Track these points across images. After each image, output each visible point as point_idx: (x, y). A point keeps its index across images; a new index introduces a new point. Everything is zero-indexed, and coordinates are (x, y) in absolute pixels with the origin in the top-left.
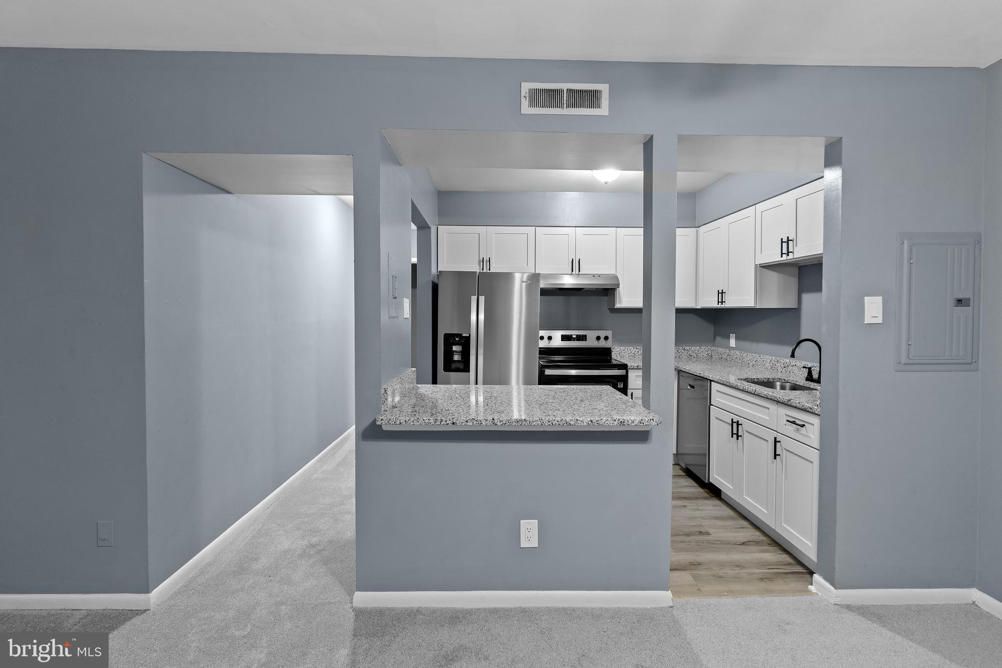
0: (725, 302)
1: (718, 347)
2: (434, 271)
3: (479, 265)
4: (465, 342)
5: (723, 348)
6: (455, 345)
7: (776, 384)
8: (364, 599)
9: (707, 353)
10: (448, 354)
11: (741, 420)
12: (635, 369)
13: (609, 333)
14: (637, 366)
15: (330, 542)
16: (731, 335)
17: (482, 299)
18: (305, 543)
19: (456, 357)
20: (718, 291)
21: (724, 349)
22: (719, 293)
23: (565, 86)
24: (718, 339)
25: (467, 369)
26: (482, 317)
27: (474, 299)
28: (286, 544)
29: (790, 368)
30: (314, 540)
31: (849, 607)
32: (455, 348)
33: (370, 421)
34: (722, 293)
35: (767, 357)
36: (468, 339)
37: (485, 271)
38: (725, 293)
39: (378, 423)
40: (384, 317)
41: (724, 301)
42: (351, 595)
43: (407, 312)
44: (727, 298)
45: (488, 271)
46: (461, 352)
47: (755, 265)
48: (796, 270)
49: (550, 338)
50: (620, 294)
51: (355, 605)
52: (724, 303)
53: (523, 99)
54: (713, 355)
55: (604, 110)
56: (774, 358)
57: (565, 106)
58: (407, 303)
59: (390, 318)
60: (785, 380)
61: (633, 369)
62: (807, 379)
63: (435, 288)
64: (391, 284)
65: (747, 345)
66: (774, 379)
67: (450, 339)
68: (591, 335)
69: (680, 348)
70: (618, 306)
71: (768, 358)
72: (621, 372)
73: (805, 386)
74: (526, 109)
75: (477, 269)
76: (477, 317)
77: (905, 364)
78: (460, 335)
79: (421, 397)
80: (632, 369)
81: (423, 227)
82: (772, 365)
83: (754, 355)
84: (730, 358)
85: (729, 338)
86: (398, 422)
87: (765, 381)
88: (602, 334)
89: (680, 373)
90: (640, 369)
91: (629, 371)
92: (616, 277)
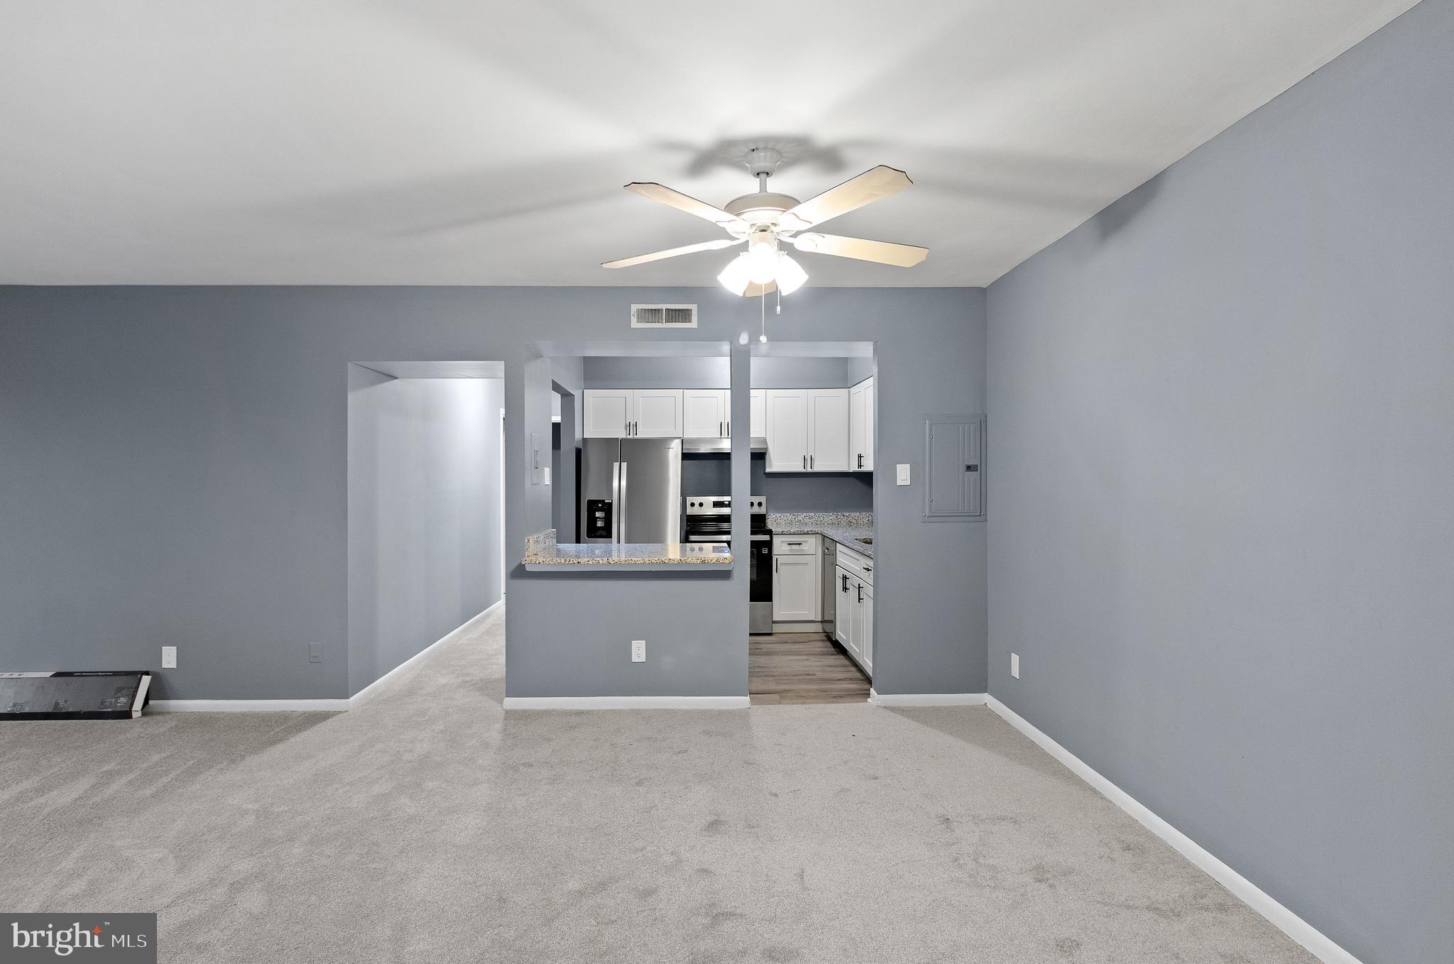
2: (578, 436)
3: (626, 429)
4: (608, 508)
6: (598, 511)
8: (512, 703)
10: (592, 520)
11: (848, 575)
12: (779, 535)
13: (763, 499)
14: (782, 532)
15: (481, 680)
17: (624, 465)
18: (460, 680)
19: (600, 524)
20: (859, 455)
22: (859, 457)
23: (664, 307)
25: (609, 535)
26: (624, 483)
27: (616, 465)
28: (443, 681)
30: (467, 679)
31: (892, 709)
32: (598, 514)
33: (519, 563)
34: (861, 457)
36: (610, 505)
37: (631, 436)
38: (863, 457)
39: (523, 563)
40: (528, 483)
41: (862, 465)
42: (501, 702)
43: (547, 479)
44: (864, 462)
45: (635, 436)
46: (604, 518)
49: (701, 505)
50: (770, 461)
51: (504, 707)
52: (862, 467)
53: (632, 317)
55: (694, 324)
57: (664, 321)
58: (547, 472)
59: (532, 484)
61: (777, 534)
63: (579, 452)
64: (533, 456)
67: (593, 505)
69: (839, 514)
70: (768, 470)
72: (766, 538)
74: (635, 324)
75: (622, 434)
76: (619, 482)
77: (928, 517)
78: (603, 502)
79: (558, 550)
81: (567, 396)
86: (538, 562)
88: (756, 500)
89: (824, 537)
90: (785, 534)
91: (774, 536)
92: (765, 441)
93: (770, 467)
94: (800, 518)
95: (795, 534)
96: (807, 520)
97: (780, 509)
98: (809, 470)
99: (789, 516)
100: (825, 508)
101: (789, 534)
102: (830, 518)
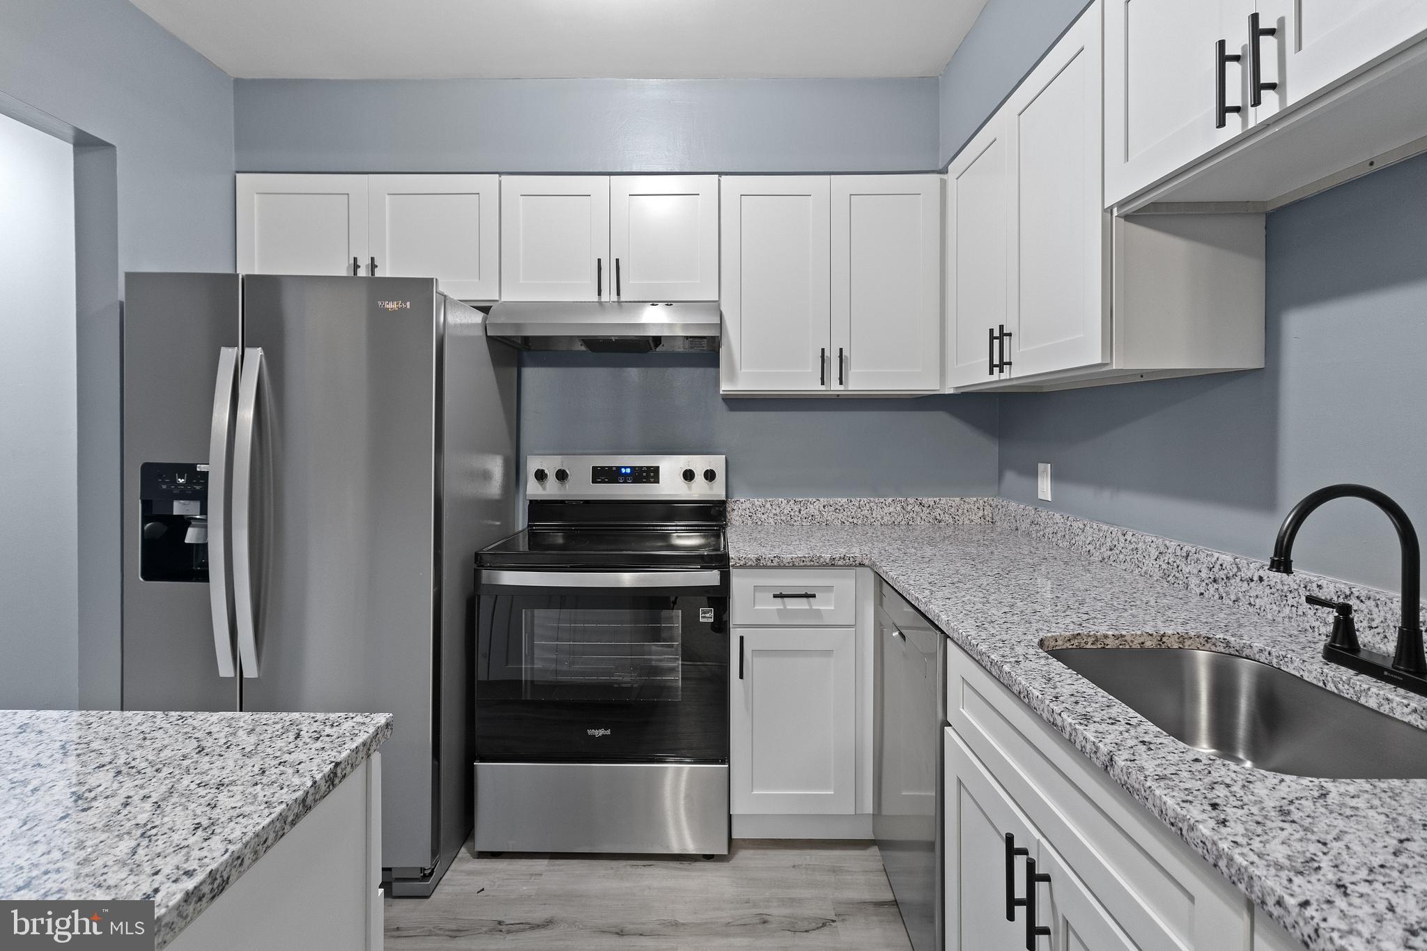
0: (1010, 363)
1: (1009, 497)
5: (1019, 501)
6: (179, 497)
7: (1193, 661)
9: (981, 513)
12: (751, 567)
13: (716, 462)
14: (758, 560)
16: (1041, 466)
20: (991, 331)
21: (1022, 506)
22: (992, 338)
24: (1010, 477)
26: (248, 412)
27: (228, 355)
29: (1237, 587)
34: (1002, 336)
35: (1149, 539)
38: (1010, 335)
41: (1006, 359)
44: (1014, 349)
47: (1104, 211)
48: (1257, 229)
49: (562, 475)
52: (1006, 368)
54: (997, 518)
56: (1173, 545)
60: (1228, 645)
61: (744, 566)
62: (1331, 655)
65: (1083, 495)
66: (1182, 638)
67: (163, 478)
68: (671, 467)
69: (911, 500)
70: (727, 387)
71: (1150, 542)
72: (711, 577)
73: (1331, 687)
78: (190, 469)
80: (741, 567)
82: (1164, 566)
83: (1105, 527)
84: (1037, 531)
85: (1034, 474)
87: (1148, 644)
88: (699, 464)
89: (880, 580)
90: (765, 567)
91: (733, 572)
92: (715, 306)
93: (732, 377)
94: (812, 509)
95: (794, 566)
96: (829, 515)
97: (762, 487)
98: (835, 387)
99: (785, 506)
100: (876, 488)
101: (779, 567)
102: (886, 510)
